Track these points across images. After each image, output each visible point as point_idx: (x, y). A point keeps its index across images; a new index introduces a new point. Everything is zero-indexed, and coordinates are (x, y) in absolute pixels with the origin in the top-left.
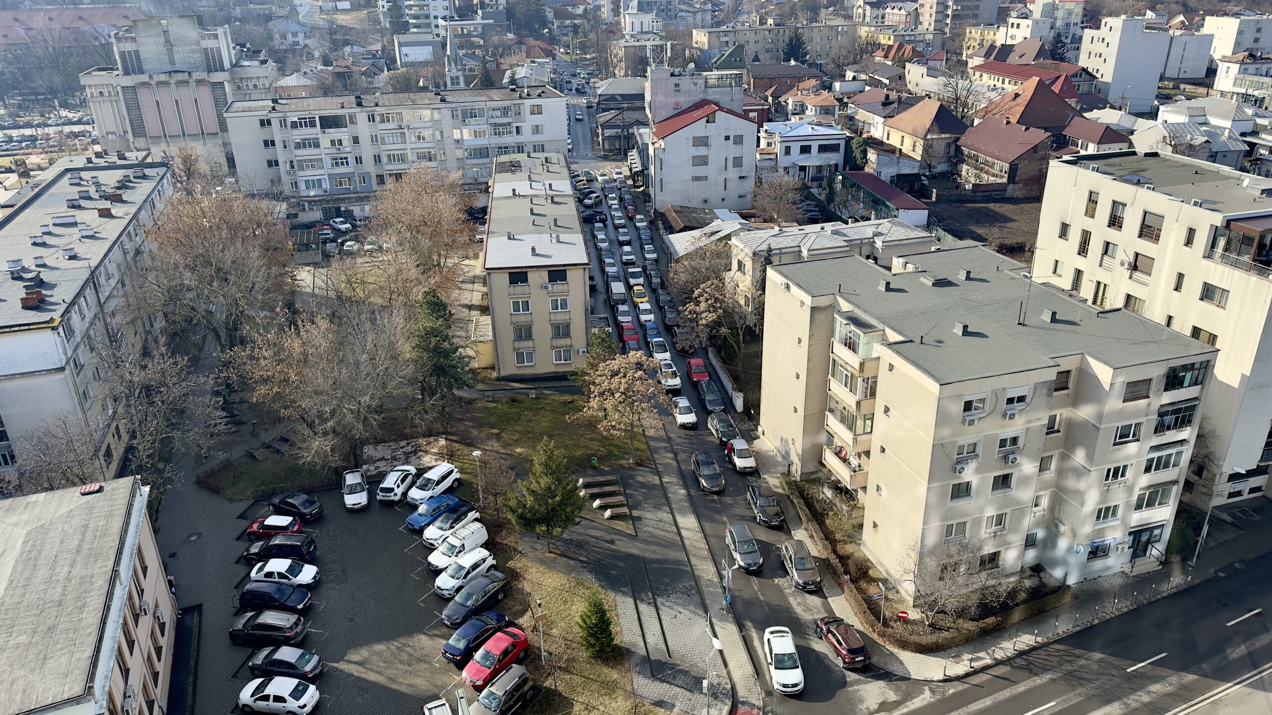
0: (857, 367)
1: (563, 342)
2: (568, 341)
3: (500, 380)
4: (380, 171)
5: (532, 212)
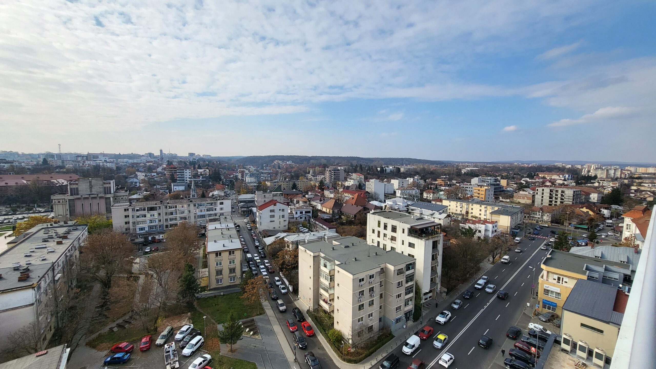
0: (328, 273)
1: (233, 275)
2: (234, 274)
3: (210, 290)
4: (167, 224)
5: (222, 234)
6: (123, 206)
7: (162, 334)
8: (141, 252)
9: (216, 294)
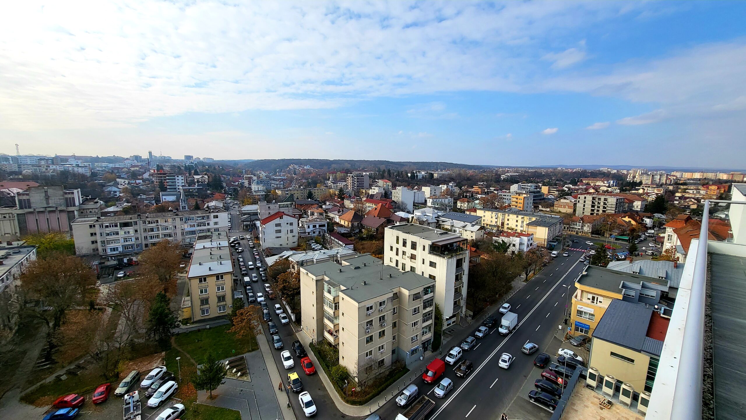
0: (332, 300)
1: (222, 303)
2: (224, 303)
3: (194, 323)
4: (147, 243)
5: (211, 254)
6: (88, 221)
7: (124, 381)
8: (111, 278)
9: (200, 328)
